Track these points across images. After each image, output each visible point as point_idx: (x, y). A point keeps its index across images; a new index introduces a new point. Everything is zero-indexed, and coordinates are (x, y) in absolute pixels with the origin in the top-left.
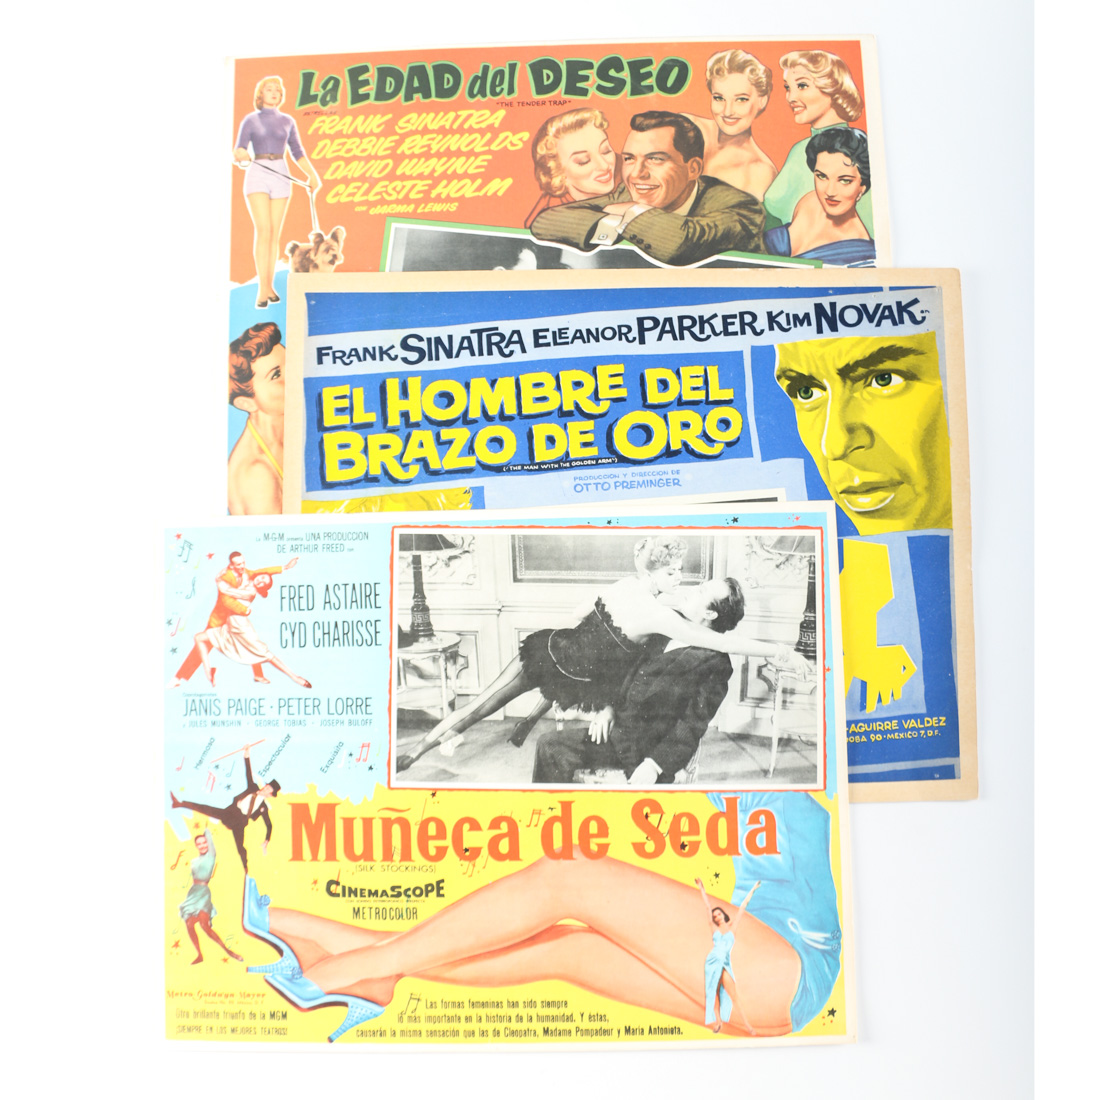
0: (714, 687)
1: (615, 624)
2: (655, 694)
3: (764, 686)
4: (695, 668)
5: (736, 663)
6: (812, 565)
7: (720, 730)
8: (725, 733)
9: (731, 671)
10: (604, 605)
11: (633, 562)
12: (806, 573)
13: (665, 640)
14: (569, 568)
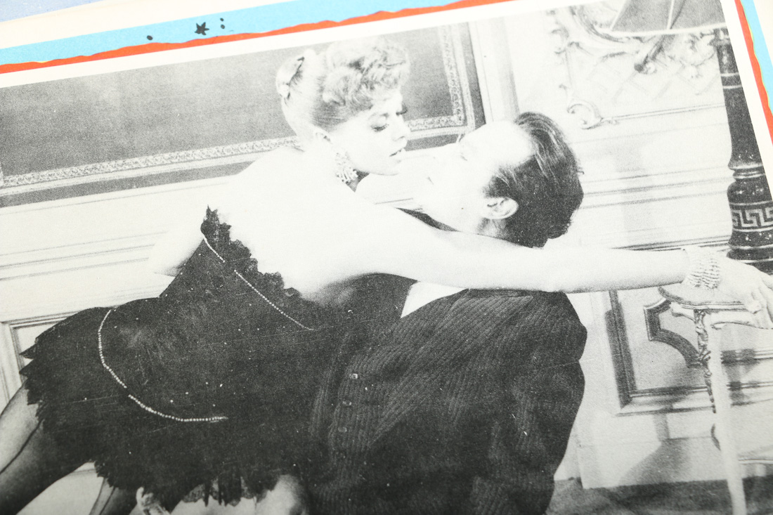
0: (547, 382)
1: (263, 269)
2: (401, 424)
3: (673, 357)
4: (487, 343)
5: (590, 311)
6: (724, 51)
7: (586, 486)
8: (602, 491)
9: (580, 336)
10: (225, 229)
11: (279, 116)
12: (712, 70)
13: (396, 286)
14: (120, 153)
